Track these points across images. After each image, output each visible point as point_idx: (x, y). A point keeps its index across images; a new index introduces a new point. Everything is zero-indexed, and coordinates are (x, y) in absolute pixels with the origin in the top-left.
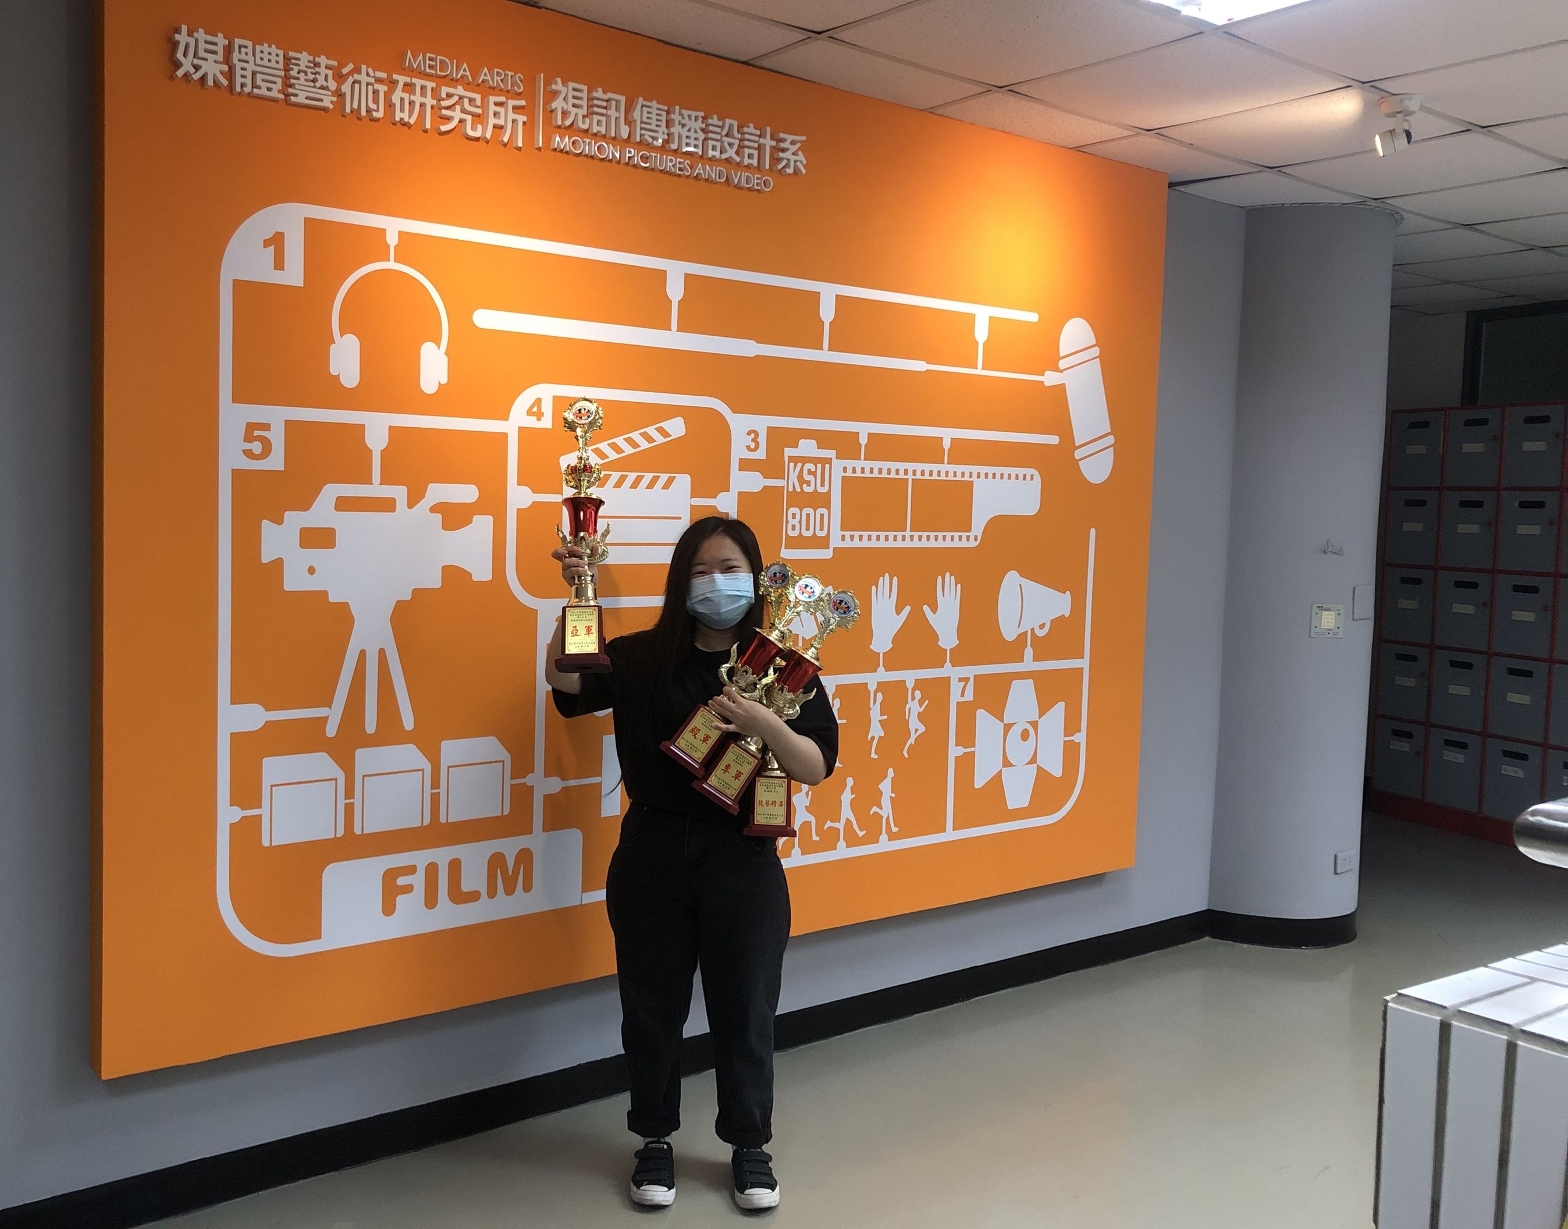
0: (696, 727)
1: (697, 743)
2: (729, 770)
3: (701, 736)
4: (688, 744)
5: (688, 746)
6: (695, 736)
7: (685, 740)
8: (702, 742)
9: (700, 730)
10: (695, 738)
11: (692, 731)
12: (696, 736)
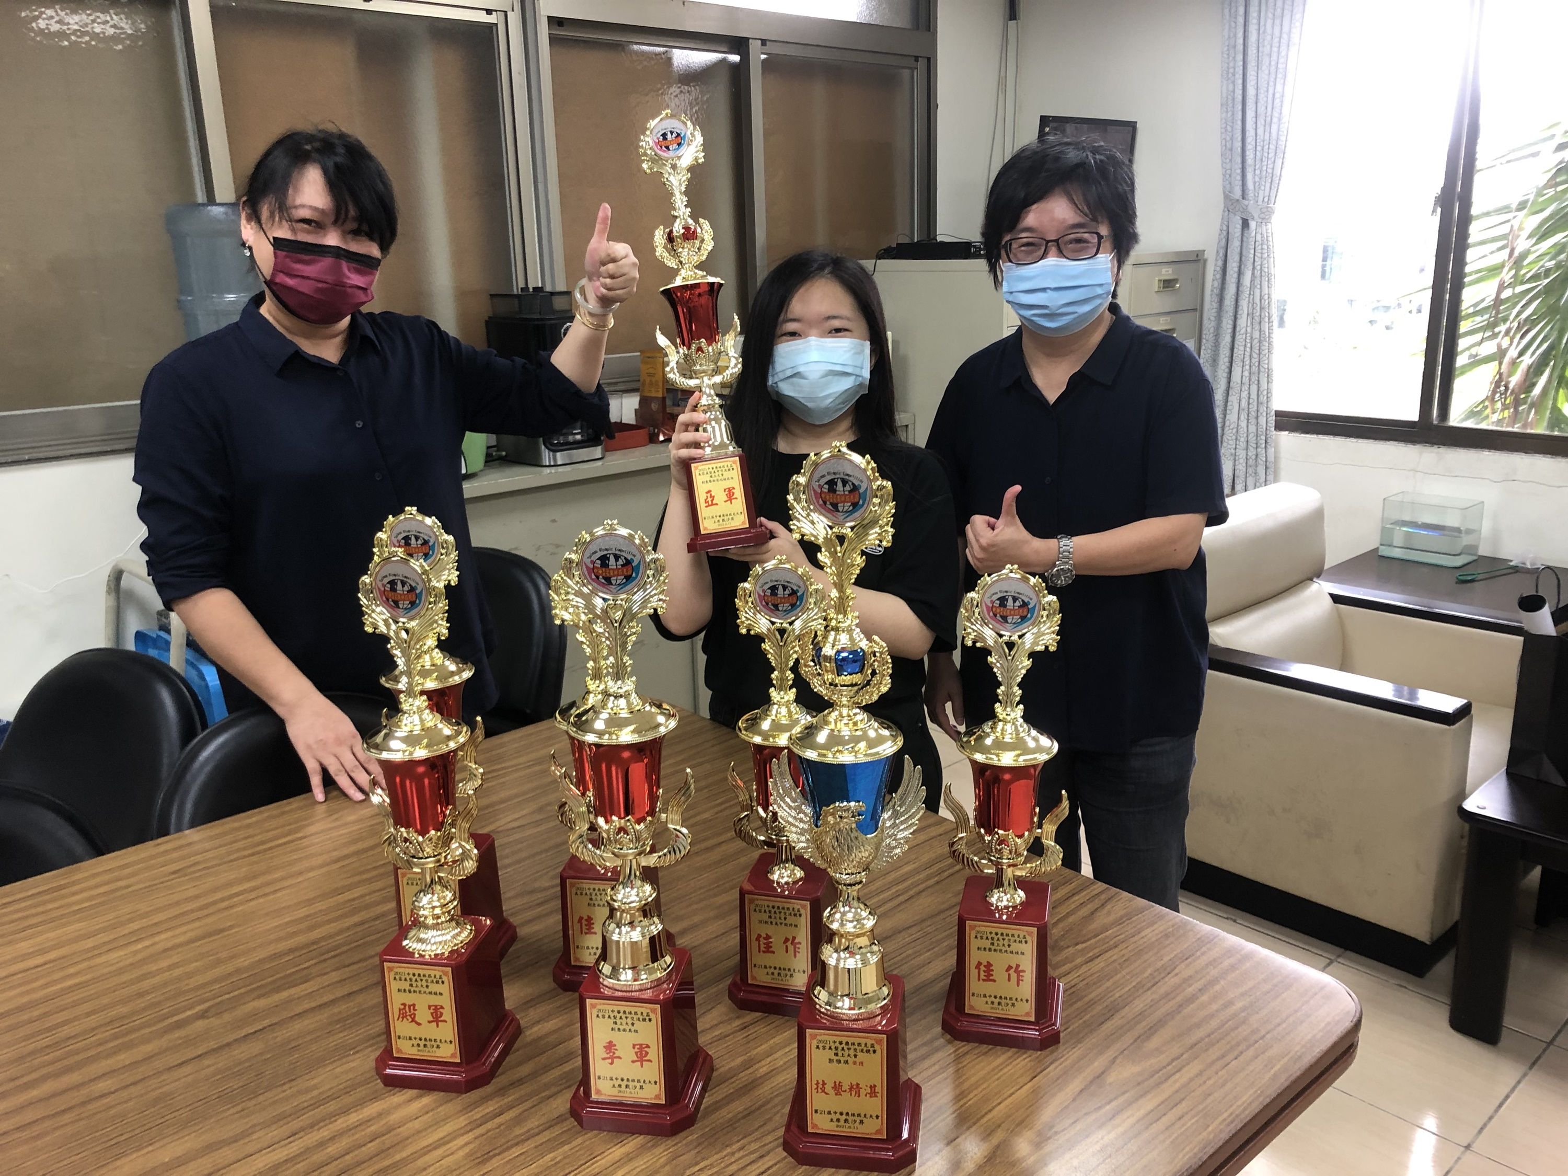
0: (404, 1005)
1: (430, 1031)
2: (617, 1054)
3: (423, 1015)
4: (415, 1042)
5: (418, 1045)
6: (413, 1020)
7: (405, 1038)
8: (434, 1024)
9: (414, 1005)
10: (419, 1024)
11: (403, 1015)
12: (417, 1019)
